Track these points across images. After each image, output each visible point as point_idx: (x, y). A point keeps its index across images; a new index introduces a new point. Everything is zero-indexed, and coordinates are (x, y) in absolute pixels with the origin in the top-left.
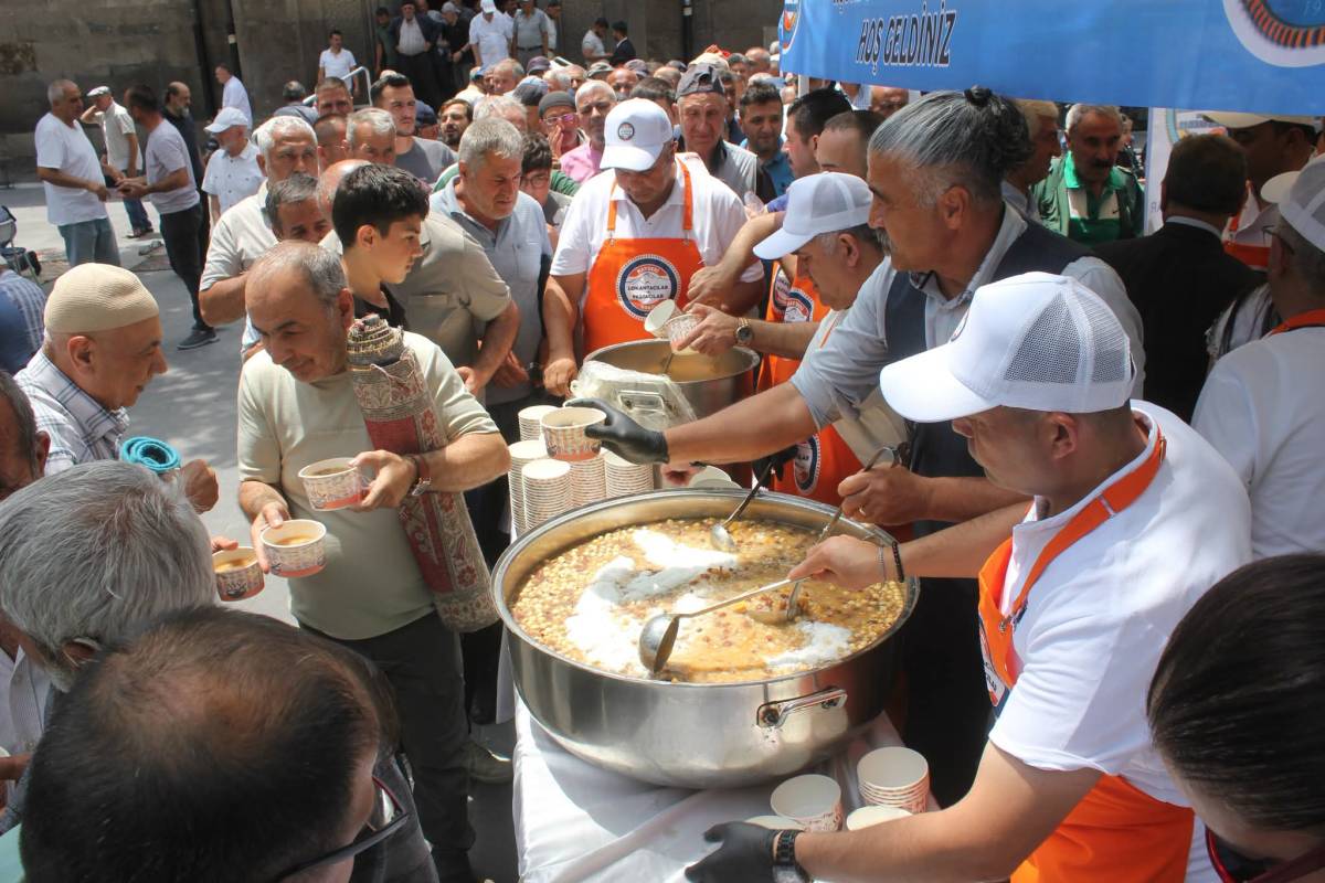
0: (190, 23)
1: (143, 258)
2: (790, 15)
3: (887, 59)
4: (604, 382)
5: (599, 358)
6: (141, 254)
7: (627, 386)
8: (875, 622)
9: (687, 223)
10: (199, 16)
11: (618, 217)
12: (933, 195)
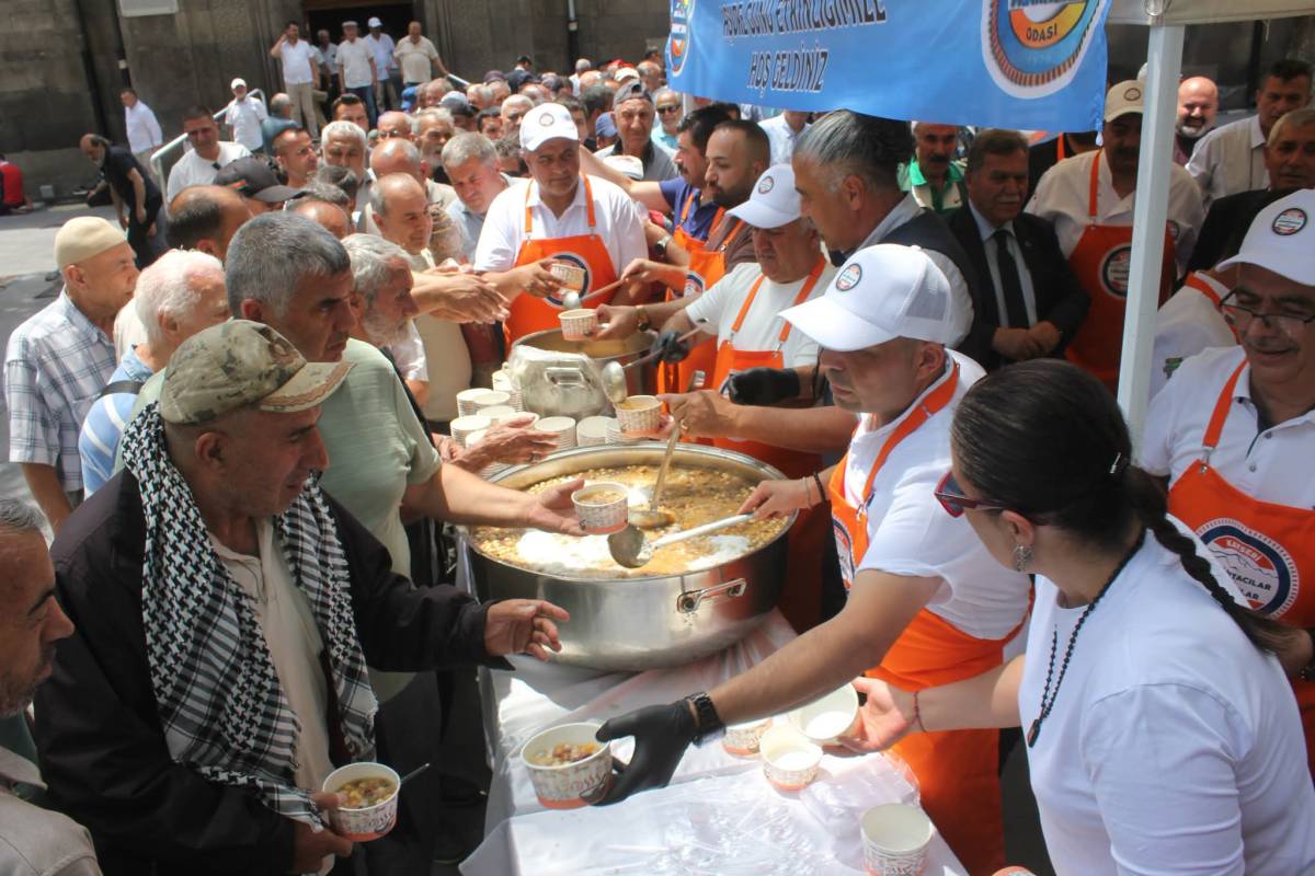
0: (78, 49)
1: (51, 284)
2: (678, 43)
3: (774, 84)
4: (531, 362)
5: (526, 343)
6: (48, 280)
7: (551, 364)
8: (766, 532)
9: (592, 221)
10: (87, 41)
11: (533, 220)
12: (836, 184)
